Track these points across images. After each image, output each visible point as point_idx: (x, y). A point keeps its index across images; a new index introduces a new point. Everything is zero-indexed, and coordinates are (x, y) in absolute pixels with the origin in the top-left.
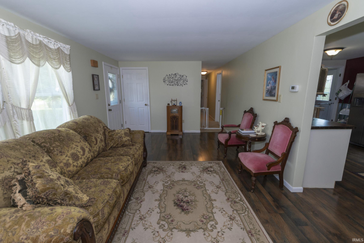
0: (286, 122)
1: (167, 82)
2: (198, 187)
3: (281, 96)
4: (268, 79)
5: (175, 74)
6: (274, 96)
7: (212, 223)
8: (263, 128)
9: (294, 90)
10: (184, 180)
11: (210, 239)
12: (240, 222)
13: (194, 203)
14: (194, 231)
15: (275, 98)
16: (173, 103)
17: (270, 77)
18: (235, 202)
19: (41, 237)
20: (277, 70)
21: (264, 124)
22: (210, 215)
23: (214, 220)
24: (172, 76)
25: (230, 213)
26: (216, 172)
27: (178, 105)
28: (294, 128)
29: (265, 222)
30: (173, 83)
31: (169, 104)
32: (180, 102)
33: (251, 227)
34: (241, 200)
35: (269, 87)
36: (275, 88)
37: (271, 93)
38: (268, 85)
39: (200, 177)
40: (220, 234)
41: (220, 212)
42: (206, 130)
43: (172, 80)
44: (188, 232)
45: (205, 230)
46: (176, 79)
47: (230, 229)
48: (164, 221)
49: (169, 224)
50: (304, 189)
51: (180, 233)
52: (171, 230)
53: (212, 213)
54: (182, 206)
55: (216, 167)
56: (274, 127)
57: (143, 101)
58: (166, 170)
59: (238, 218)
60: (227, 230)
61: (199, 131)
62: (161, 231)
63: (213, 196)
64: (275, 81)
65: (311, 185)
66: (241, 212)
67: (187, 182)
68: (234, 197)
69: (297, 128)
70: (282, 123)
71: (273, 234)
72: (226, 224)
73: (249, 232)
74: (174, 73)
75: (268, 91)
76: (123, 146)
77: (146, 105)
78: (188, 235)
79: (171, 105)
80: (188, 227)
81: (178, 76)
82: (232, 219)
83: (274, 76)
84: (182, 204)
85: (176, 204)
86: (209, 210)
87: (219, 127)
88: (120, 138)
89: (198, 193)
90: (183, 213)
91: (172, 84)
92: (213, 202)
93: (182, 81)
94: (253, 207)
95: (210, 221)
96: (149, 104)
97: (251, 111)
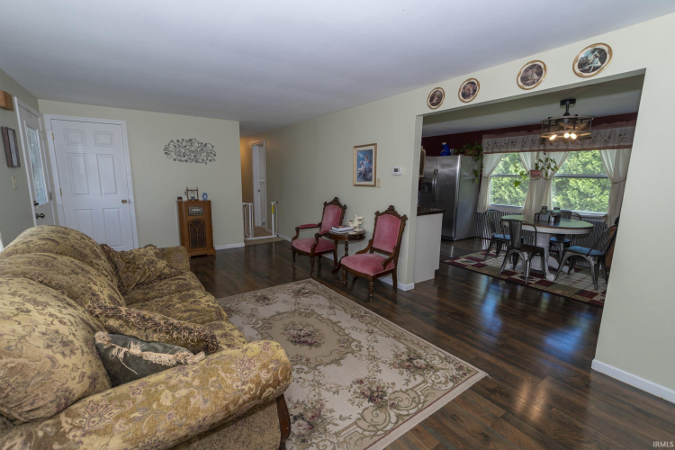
0: (391, 210)
1: (172, 154)
2: (308, 315)
3: (379, 180)
4: (359, 159)
5: (190, 140)
6: (370, 180)
7: (355, 343)
8: (360, 223)
9: (398, 173)
10: (279, 314)
11: (364, 358)
12: (380, 332)
13: (317, 334)
14: (342, 358)
15: (372, 183)
16: (191, 195)
17: (361, 156)
18: (362, 317)
19: (262, 375)
20: (372, 148)
21: (360, 218)
22: (347, 337)
23: (354, 340)
24: (184, 144)
25: (366, 328)
26: (314, 293)
27: (201, 199)
28: (402, 215)
29: (401, 324)
30: (187, 157)
31: (180, 198)
32: (205, 194)
33: (393, 332)
34: (365, 313)
35: (362, 169)
36: (370, 171)
37: (366, 176)
38: (359, 166)
39: (298, 303)
40: (370, 349)
41: (354, 331)
42: (251, 241)
43: (183, 151)
44: (337, 362)
45: (353, 352)
46: (193, 149)
47: (376, 341)
48: (297, 364)
49: (307, 365)
50: (416, 285)
51: (328, 366)
52: (315, 368)
53: (347, 335)
54: (305, 342)
55: (309, 287)
56: (376, 219)
57: (116, 193)
58: (240, 309)
59: (376, 330)
60: (374, 344)
61: (243, 245)
62: (302, 375)
63: (334, 319)
64: (371, 162)
65: (419, 280)
66: (374, 323)
67: (285, 315)
68: (356, 312)
69: (405, 216)
70: (386, 212)
71: (414, 330)
72: (369, 339)
73: (395, 337)
74: (187, 139)
75: (360, 174)
76: (161, 277)
77: (124, 201)
78: (339, 364)
79: (185, 199)
80: (332, 357)
81: (196, 145)
82: (371, 332)
83: (368, 155)
84: (303, 339)
85: (295, 343)
86: (341, 333)
87: (271, 234)
88: (152, 263)
89: (312, 320)
90: (313, 348)
91: (183, 159)
92: (339, 324)
93: (205, 154)
94: (382, 315)
95: (351, 343)
96: (132, 200)
97: (336, 201)
